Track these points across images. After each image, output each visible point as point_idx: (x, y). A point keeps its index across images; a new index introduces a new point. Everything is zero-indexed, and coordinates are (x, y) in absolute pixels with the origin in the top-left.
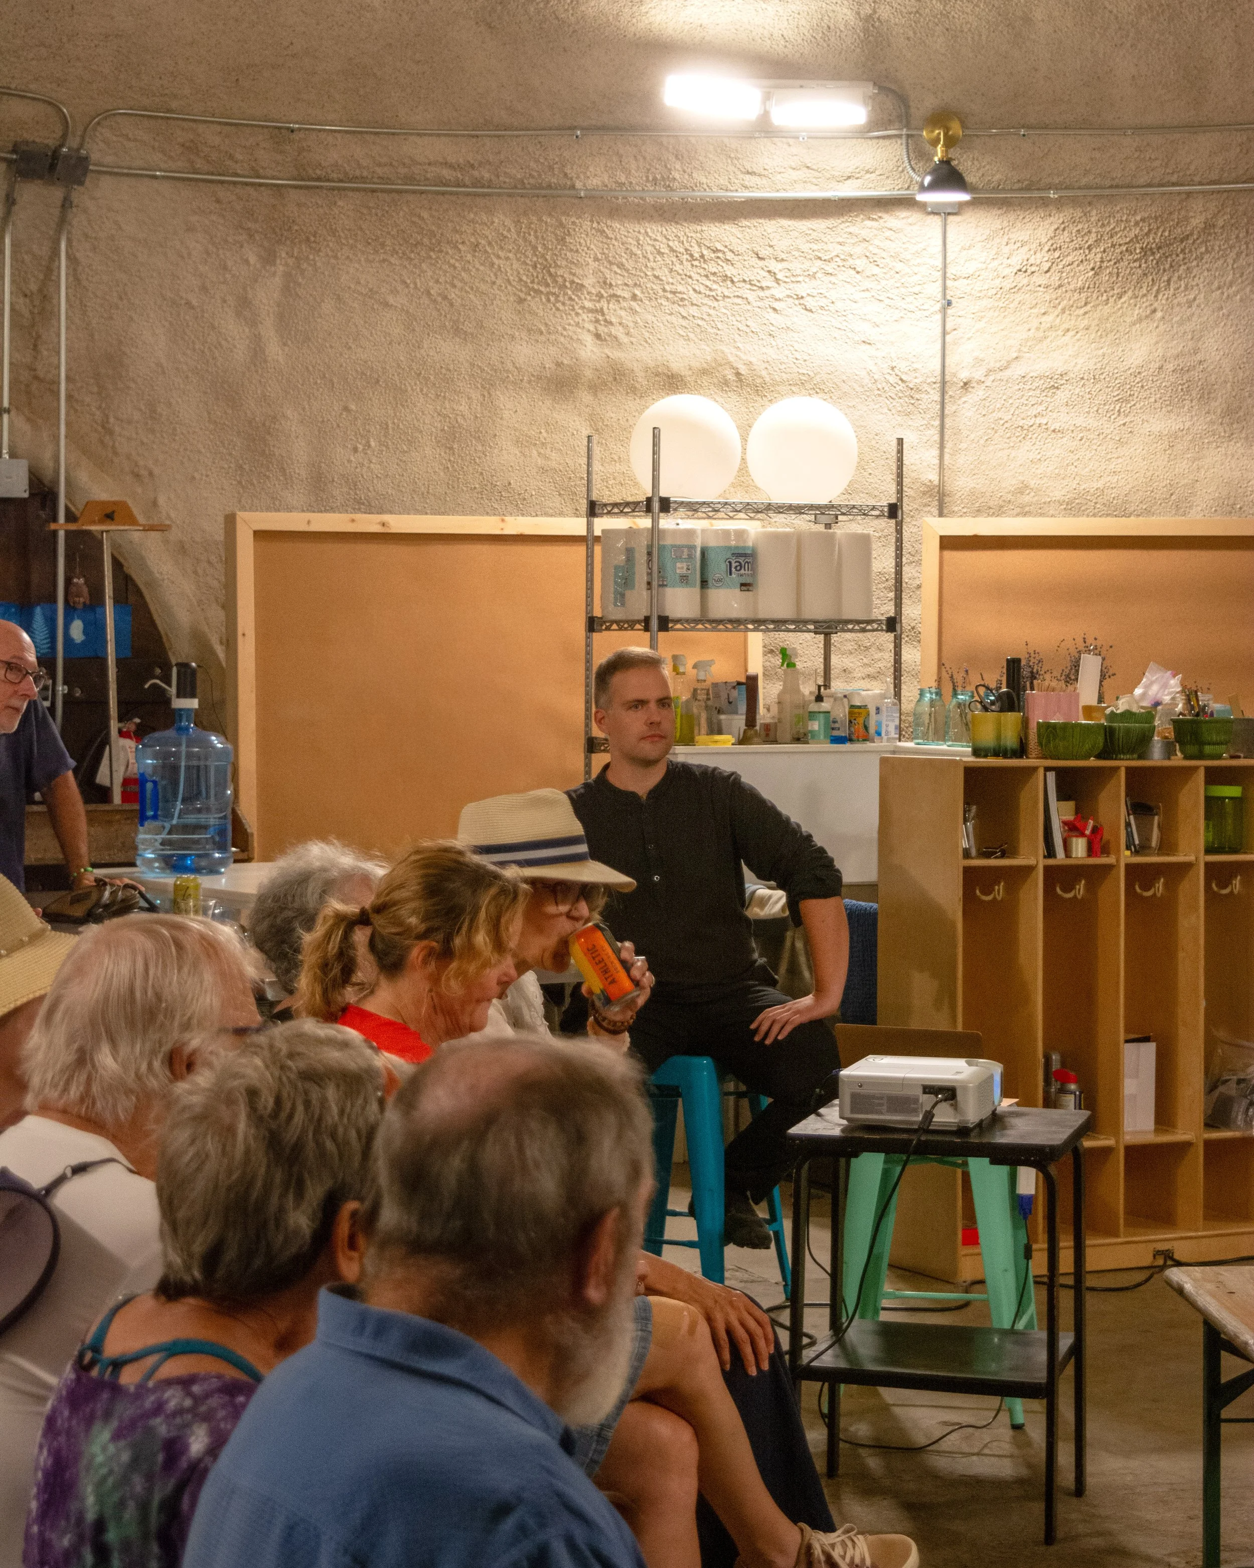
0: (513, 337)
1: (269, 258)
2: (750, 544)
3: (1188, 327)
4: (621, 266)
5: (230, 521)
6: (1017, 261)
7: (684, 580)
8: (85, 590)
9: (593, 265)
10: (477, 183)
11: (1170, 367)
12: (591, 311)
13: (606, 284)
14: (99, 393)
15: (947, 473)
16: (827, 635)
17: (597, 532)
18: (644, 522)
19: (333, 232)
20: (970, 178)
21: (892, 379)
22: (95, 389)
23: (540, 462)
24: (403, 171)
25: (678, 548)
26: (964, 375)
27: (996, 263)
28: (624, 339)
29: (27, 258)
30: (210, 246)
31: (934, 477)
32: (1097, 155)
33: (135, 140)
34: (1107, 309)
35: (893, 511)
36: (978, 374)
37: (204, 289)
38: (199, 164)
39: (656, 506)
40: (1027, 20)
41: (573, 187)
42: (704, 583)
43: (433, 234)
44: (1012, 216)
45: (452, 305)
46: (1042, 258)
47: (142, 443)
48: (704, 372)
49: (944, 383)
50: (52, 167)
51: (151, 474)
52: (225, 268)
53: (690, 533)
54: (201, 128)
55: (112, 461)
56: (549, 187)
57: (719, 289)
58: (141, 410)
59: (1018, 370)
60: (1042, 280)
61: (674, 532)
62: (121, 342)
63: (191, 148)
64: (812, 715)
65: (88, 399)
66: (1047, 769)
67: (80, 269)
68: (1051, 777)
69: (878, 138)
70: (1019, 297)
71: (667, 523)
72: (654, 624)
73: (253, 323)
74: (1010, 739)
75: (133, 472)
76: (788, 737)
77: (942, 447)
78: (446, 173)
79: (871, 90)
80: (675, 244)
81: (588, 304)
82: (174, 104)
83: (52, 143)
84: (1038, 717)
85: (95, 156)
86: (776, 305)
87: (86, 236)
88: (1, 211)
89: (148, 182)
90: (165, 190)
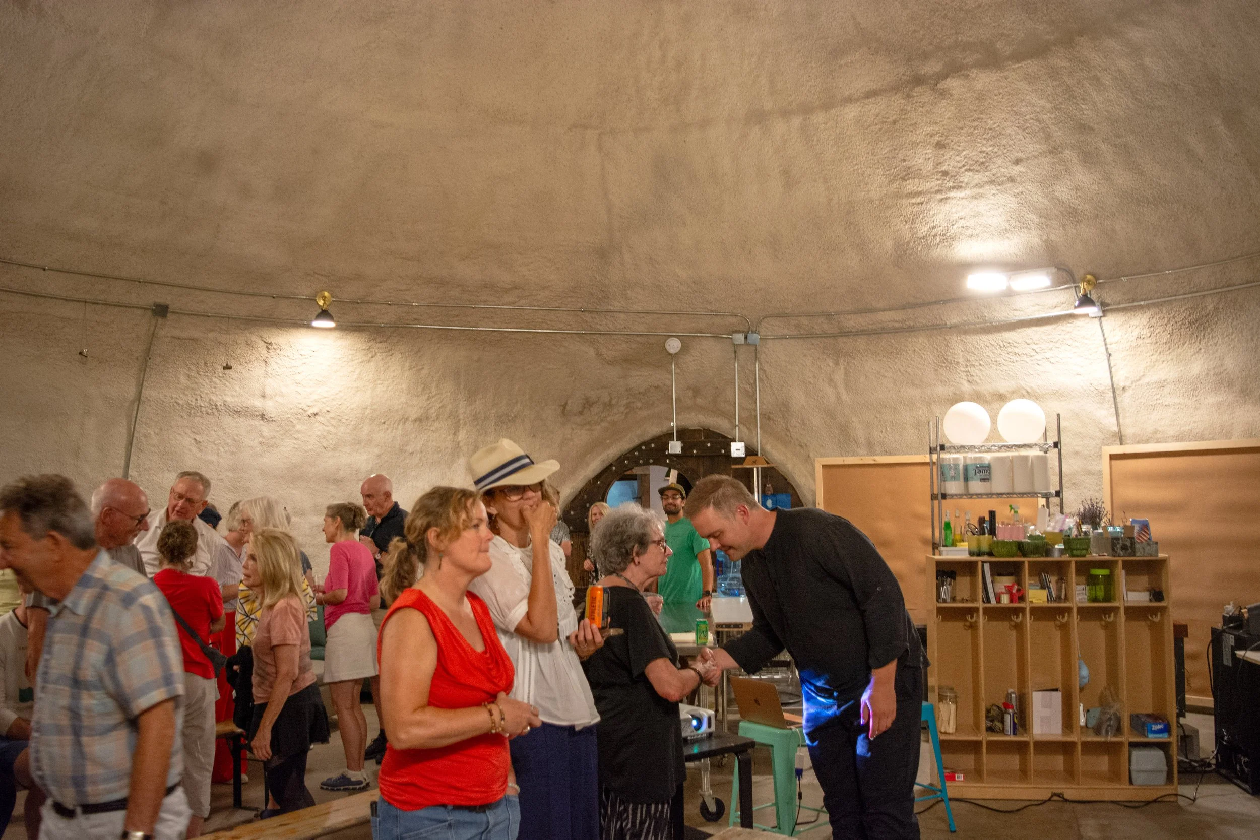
0: (935, 385)
1: (837, 363)
2: (987, 462)
3: (1218, 354)
4: (973, 353)
6: (1135, 334)
7: (956, 478)
8: (771, 489)
9: (961, 354)
10: (909, 327)
11: (1211, 373)
12: (964, 372)
13: (968, 360)
14: (783, 417)
15: (1122, 427)
19: (859, 351)
20: (1098, 301)
21: (1092, 389)
22: (781, 416)
26: (1122, 384)
27: (1126, 336)
28: (979, 382)
29: (747, 371)
30: (814, 361)
31: (1115, 429)
32: (1158, 284)
33: (776, 326)
34: (1179, 350)
35: (1056, 445)
36: (1128, 384)
37: (814, 376)
38: (803, 332)
39: (939, 448)
40: (1114, 231)
41: (946, 324)
42: (966, 479)
43: (896, 348)
44: (1129, 315)
45: (909, 374)
46: (1146, 331)
48: (1014, 392)
49: (1114, 389)
51: (806, 445)
52: (821, 368)
53: (956, 459)
54: (800, 319)
55: (791, 442)
56: (937, 325)
57: (1014, 358)
58: (799, 423)
59: (1145, 381)
60: (1149, 341)
61: (949, 460)
62: (787, 399)
63: (798, 326)
65: (779, 420)
66: (983, 562)
67: (767, 374)
68: (987, 567)
69: (1064, 289)
70: (1140, 349)
73: (836, 387)
74: (985, 548)
77: (1117, 416)
78: (896, 324)
79: (1054, 270)
80: (992, 342)
81: (963, 369)
82: (788, 311)
84: (998, 537)
85: (763, 333)
86: (1039, 362)
87: (767, 362)
88: (733, 355)
89: (785, 340)
90: (792, 341)
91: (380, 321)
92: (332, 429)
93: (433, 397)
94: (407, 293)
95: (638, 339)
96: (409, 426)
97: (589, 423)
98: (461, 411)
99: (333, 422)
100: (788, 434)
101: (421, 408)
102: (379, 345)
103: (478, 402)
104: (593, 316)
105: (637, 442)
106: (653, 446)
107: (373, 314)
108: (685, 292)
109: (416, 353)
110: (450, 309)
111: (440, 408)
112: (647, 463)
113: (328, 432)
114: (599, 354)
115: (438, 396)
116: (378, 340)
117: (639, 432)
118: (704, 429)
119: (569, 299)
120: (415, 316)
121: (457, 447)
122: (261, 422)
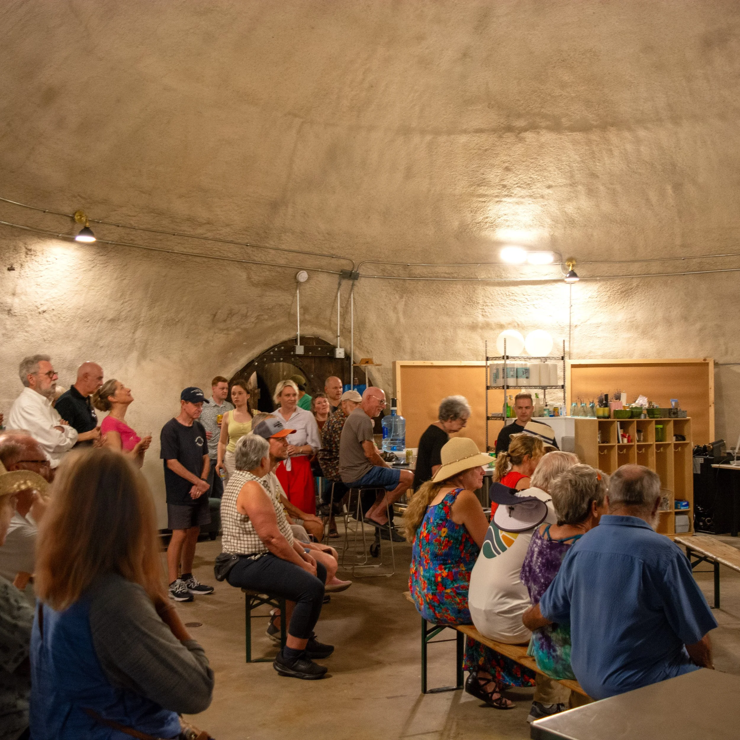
0: (461, 316)
1: (401, 297)
2: (528, 367)
3: (632, 311)
4: (489, 297)
5: (394, 363)
6: (589, 295)
7: (512, 376)
8: (357, 381)
9: (482, 297)
10: (454, 278)
11: (628, 321)
12: (481, 309)
13: (485, 302)
14: (359, 331)
16: (545, 390)
17: (488, 365)
18: (502, 362)
19: (417, 290)
20: (578, 275)
23: (468, 347)
24: (435, 275)
25: (511, 368)
26: (575, 324)
27: (584, 295)
28: (489, 316)
30: (387, 294)
31: (570, 350)
32: (609, 268)
33: (370, 269)
34: (612, 307)
35: (563, 358)
36: (579, 323)
37: (385, 305)
38: (385, 274)
39: (505, 358)
40: (592, 235)
41: (477, 278)
42: (517, 377)
43: (442, 290)
44: (588, 284)
45: (446, 308)
46: (595, 294)
47: (370, 344)
48: (510, 324)
49: (570, 326)
50: (350, 276)
51: (371, 351)
52: (390, 299)
53: (514, 364)
54: (386, 265)
55: (363, 348)
56: (471, 278)
57: (514, 303)
58: (369, 335)
59: (589, 322)
60: (596, 299)
61: (510, 364)
62: (365, 319)
63: (383, 270)
64: (545, 410)
65: (356, 333)
66: (618, 421)
67: (356, 301)
68: (618, 423)
69: (556, 265)
70: (589, 304)
71: (508, 362)
72: (505, 387)
73: (397, 313)
74: (606, 414)
76: (537, 415)
77: (570, 342)
78: (446, 275)
79: (552, 253)
80: (502, 292)
81: (481, 307)
82: (380, 260)
83: (350, 270)
84: (613, 409)
85: (361, 273)
86: (528, 307)
87: (357, 292)
88: (337, 286)
89: (373, 279)
90: (377, 280)
91: (108, 239)
92: (52, 325)
93: (126, 302)
94: (133, 218)
95: (279, 269)
96: (104, 324)
97: (227, 329)
98: (143, 315)
99: (54, 319)
101: (116, 310)
102: (101, 258)
103: (156, 308)
104: (253, 249)
105: (272, 344)
106: (283, 348)
107: (105, 232)
108: (319, 239)
109: (124, 266)
110: (158, 234)
111: (129, 311)
112: (279, 361)
113: (50, 327)
114: (249, 278)
115: (129, 302)
116: (101, 254)
117: (274, 338)
118: (315, 338)
119: (241, 236)
120: (132, 238)
121: (133, 343)
122: (7, 317)
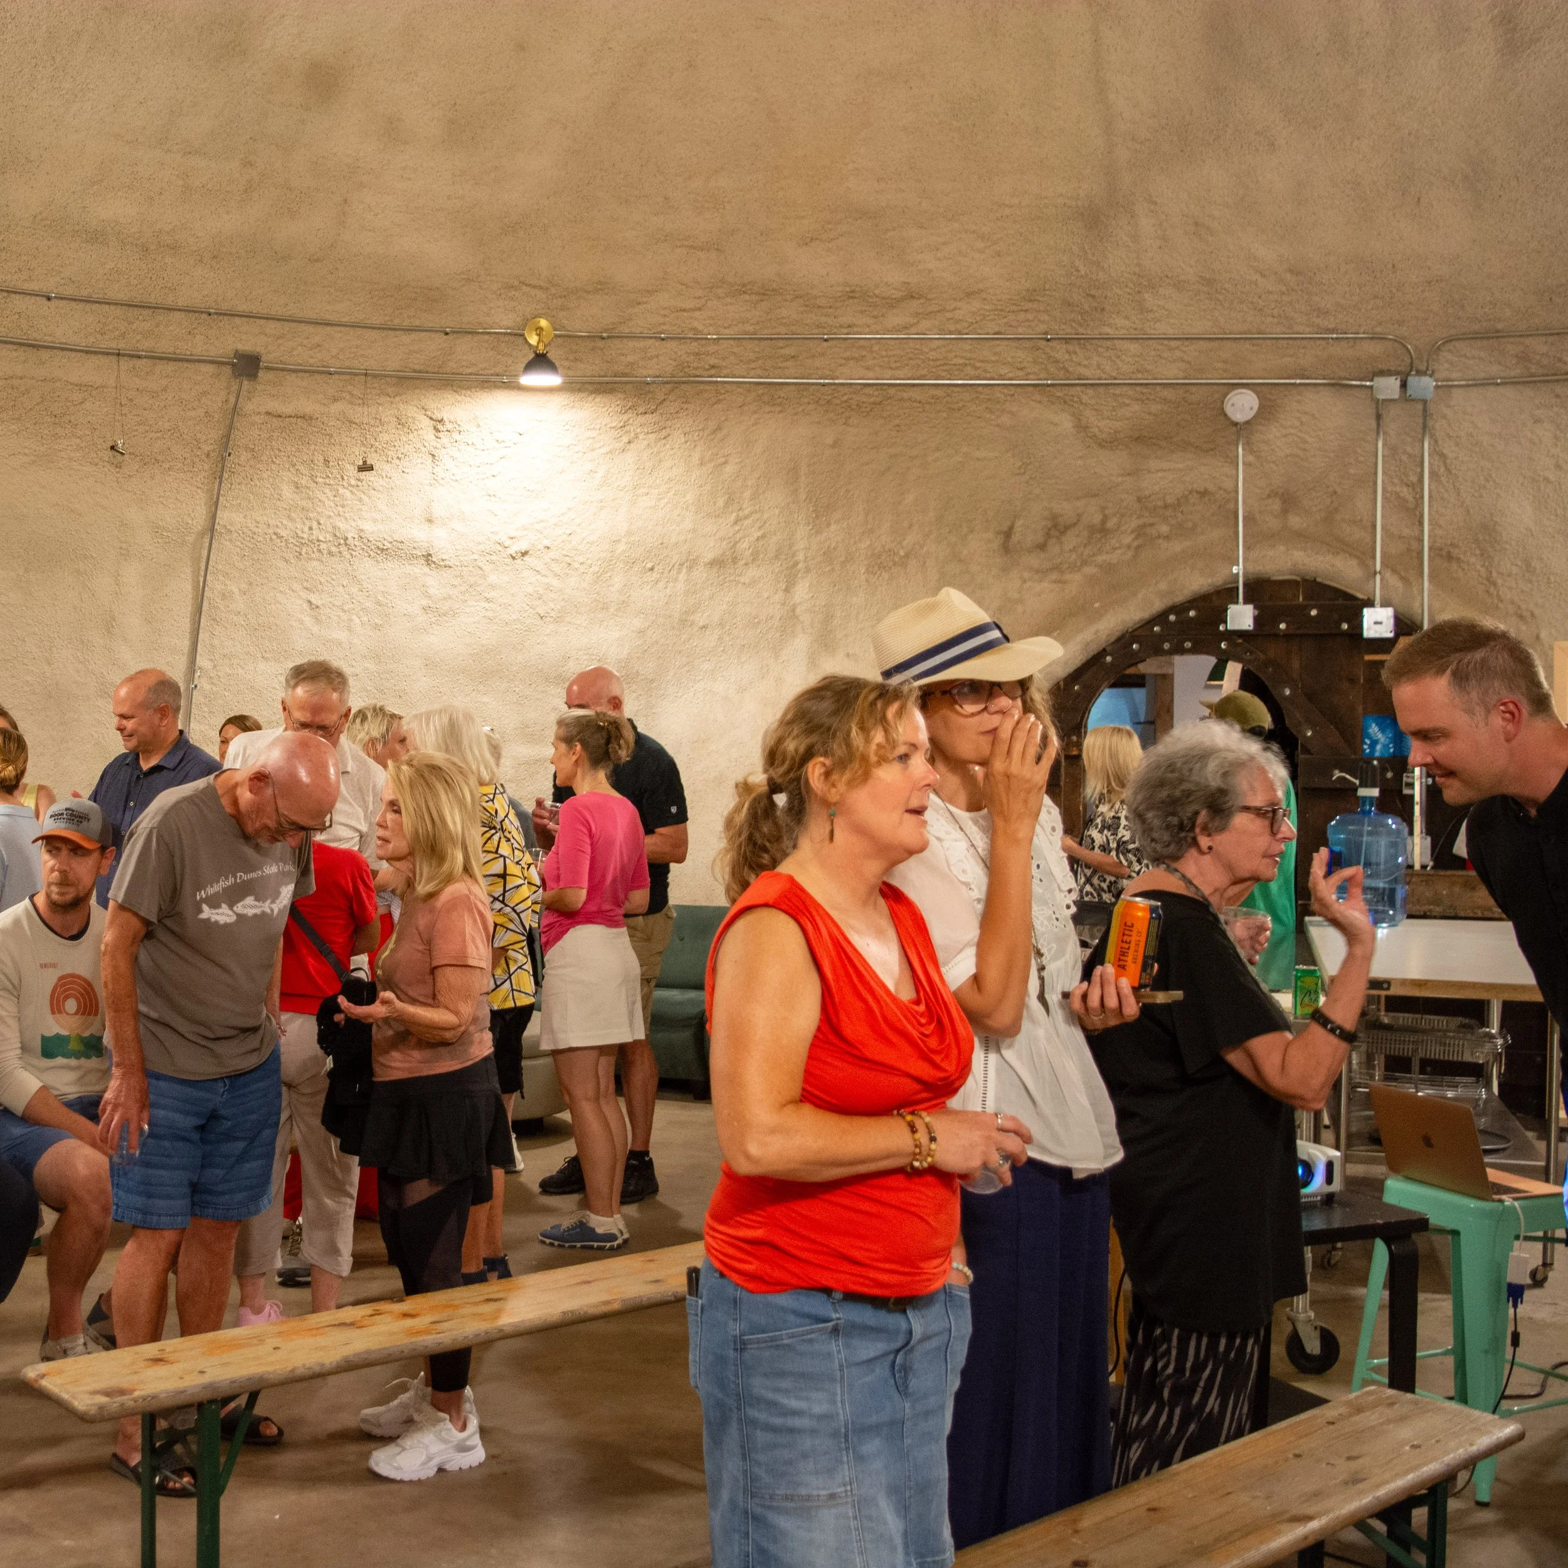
14: (1482, 555)
22: (1478, 552)
29: (1405, 458)
30: (1558, 433)
33: (1474, 358)
37: (1558, 467)
38: (1534, 369)
47: (1522, 591)
51: (1533, 615)
54: (1529, 341)
55: (1497, 607)
58: (1517, 565)
62: (1492, 515)
63: (1523, 358)
65: (1473, 560)
67: (1448, 461)
75: (1516, 614)
82: (1499, 325)
87: (1450, 437)
89: (1492, 388)
90: (1509, 391)
91: (645, 373)
92: (555, 582)
93: (746, 517)
94: (697, 314)
95: (1167, 393)
96: (700, 574)
97: (1056, 568)
98: (801, 545)
99: (556, 568)
100: (1492, 589)
101: (722, 539)
102: (642, 419)
103: (833, 527)
104: (1071, 348)
105: (1158, 606)
106: (1192, 613)
107: (630, 359)
108: (1270, 292)
109: (714, 432)
110: (781, 343)
111: (758, 539)
112: (1179, 650)
113: (548, 588)
114: (1082, 427)
115: (755, 516)
116: (641, 410)
117: (1163, 586)
118: (1305, 580)
119: (1022, 316)
120: (713, 361)
121: (792, 615)
122: (426, 569)
